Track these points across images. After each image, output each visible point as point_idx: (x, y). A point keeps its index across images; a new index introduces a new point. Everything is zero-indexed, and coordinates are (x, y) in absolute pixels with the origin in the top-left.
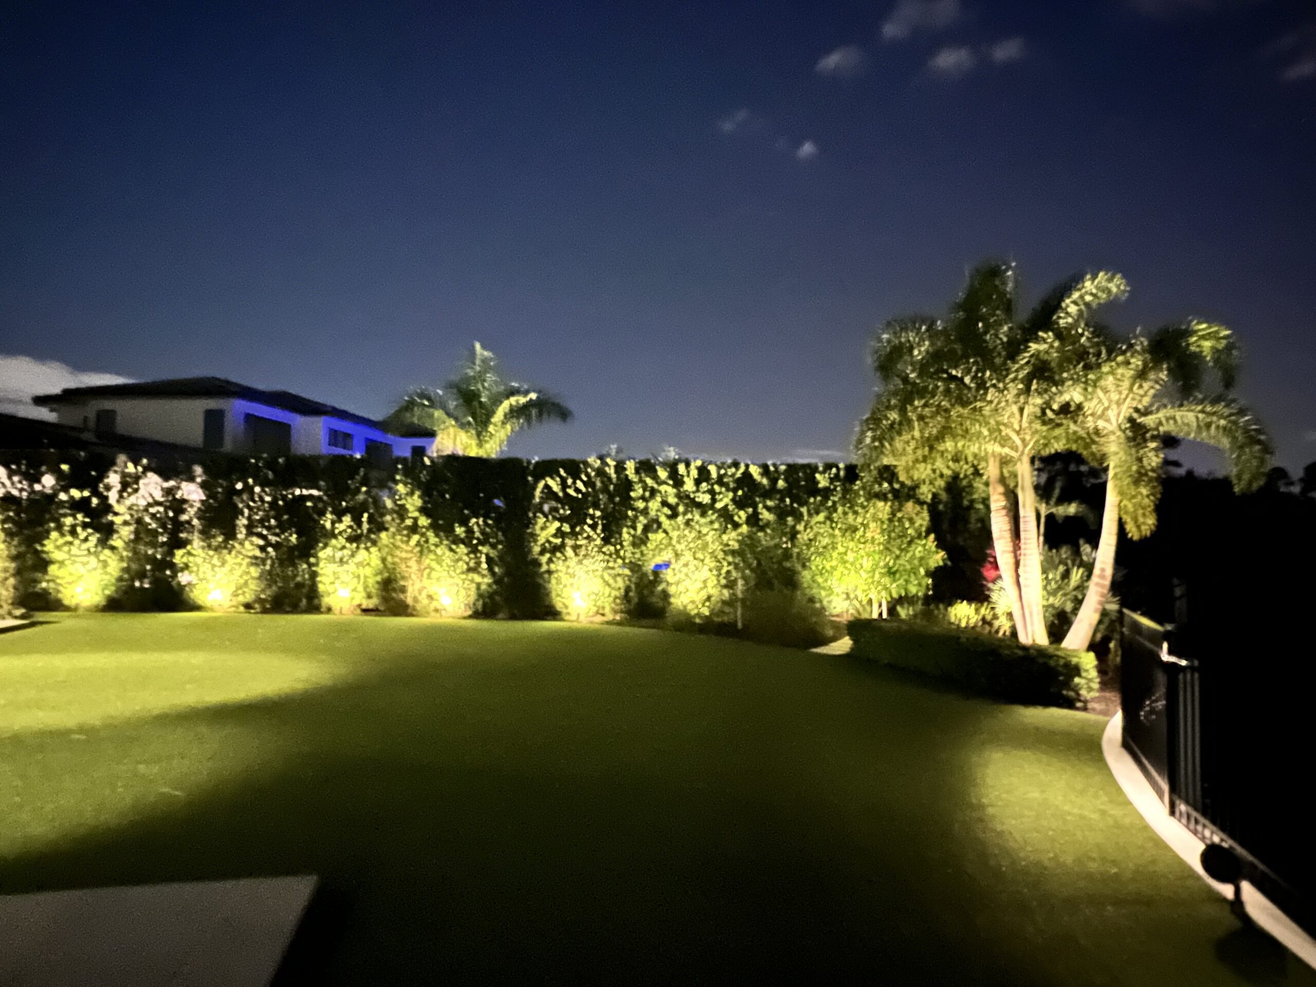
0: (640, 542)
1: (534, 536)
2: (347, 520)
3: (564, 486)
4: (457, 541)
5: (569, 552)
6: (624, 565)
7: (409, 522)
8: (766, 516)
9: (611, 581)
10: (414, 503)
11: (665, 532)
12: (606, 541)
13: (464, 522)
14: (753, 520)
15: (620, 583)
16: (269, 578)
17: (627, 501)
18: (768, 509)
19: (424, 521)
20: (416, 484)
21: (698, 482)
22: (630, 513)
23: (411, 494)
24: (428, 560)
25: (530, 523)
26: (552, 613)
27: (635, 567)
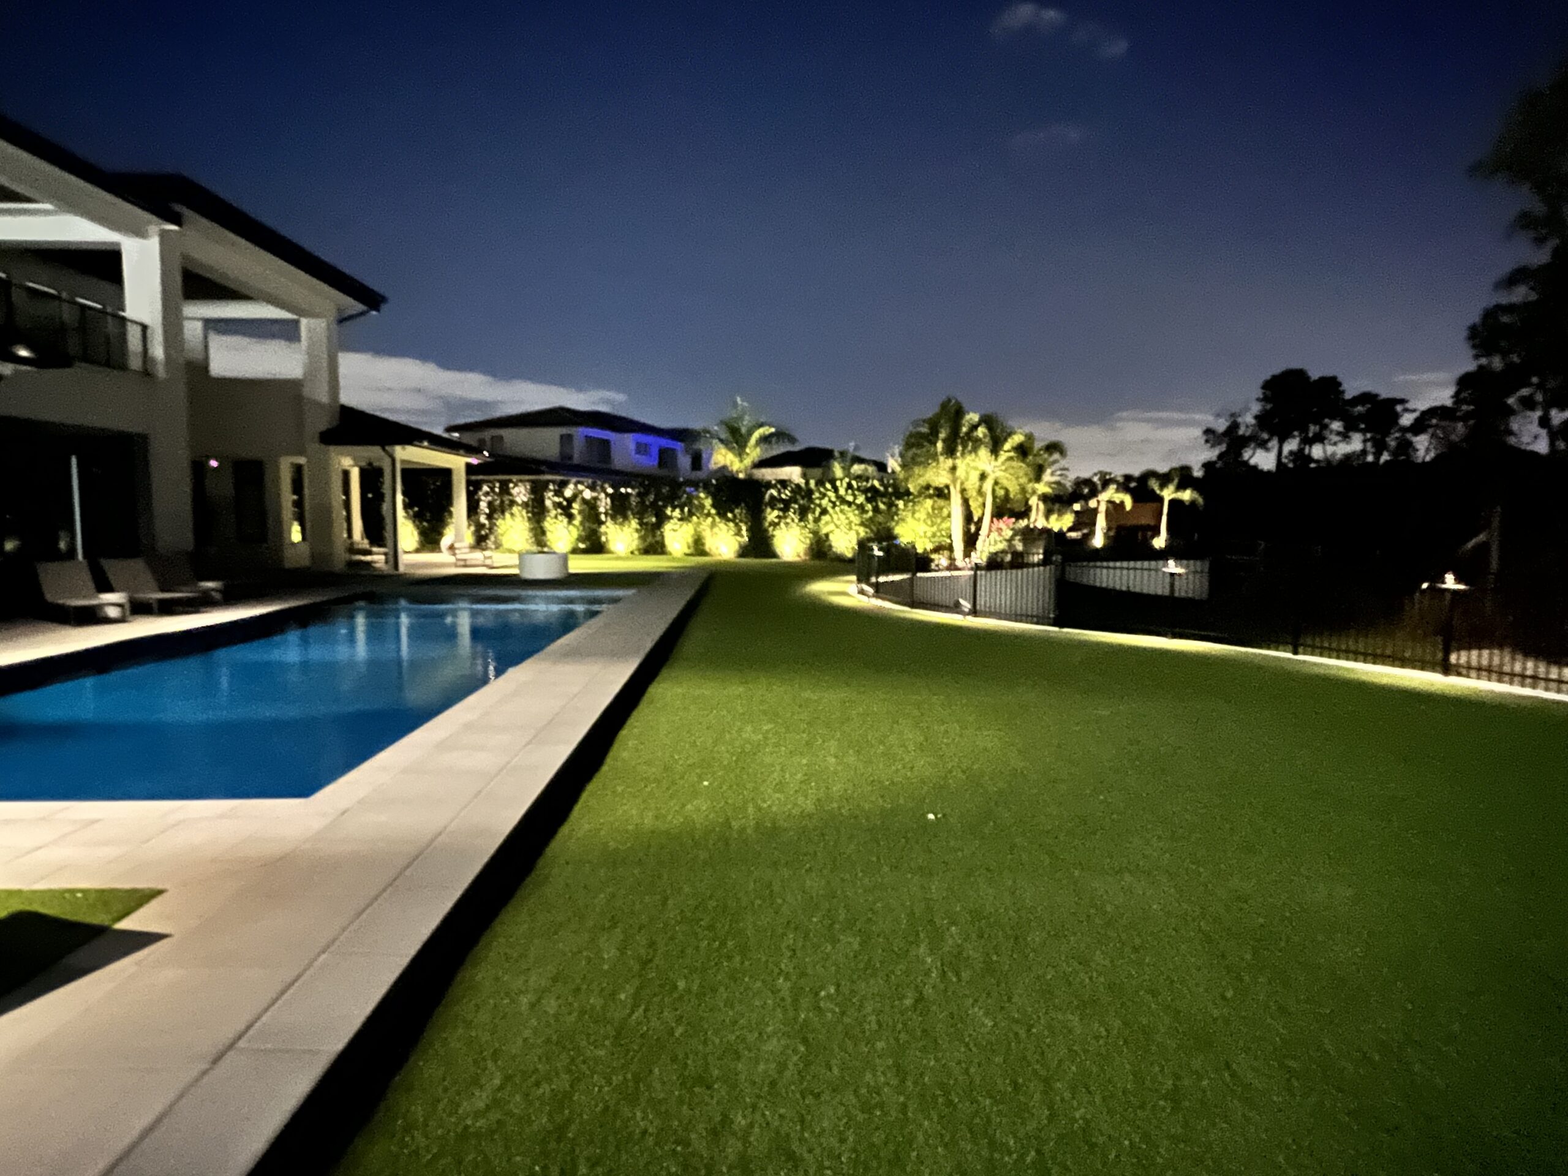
0: (817, 520)
1: (765, 518)
2: (678, 511)
3: (779, 492)
4: (729, 520)
5: (782, 525)
6: (810, 532)
7: (706, 511)
8: (882, 506)
9: (803, 540)
10: (708, 502)
11: (831, 516)
12: (801, 520)
13: (732, 511)
14: (876, 510)
15: (808, 541)
16: (643, 538)
17: (811, 500)
18: (884, 503)
19: (713, 511)
20: (709, 493)
21: (846, 490)
22: (812, 506)
23: (707, 498)
24: (716, 530)
25: (763, 511)
26: (774, 555)
27: (815, 533)
